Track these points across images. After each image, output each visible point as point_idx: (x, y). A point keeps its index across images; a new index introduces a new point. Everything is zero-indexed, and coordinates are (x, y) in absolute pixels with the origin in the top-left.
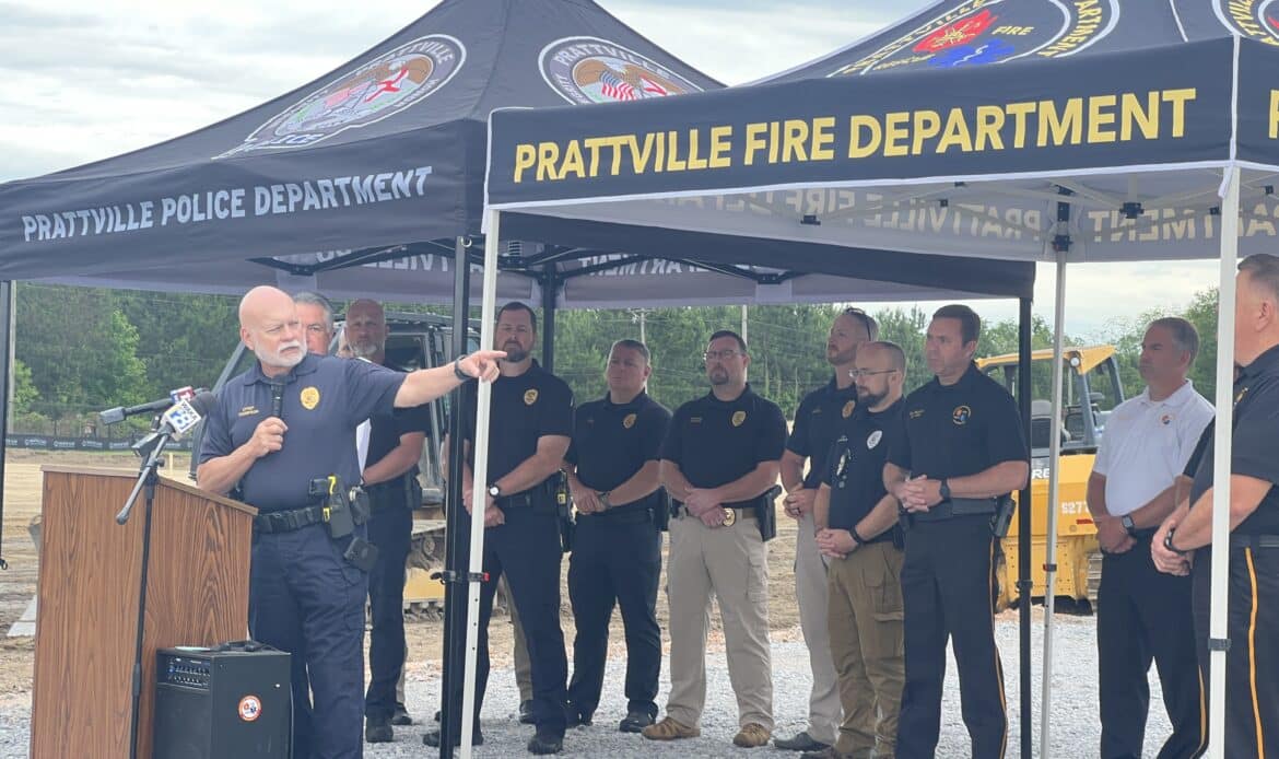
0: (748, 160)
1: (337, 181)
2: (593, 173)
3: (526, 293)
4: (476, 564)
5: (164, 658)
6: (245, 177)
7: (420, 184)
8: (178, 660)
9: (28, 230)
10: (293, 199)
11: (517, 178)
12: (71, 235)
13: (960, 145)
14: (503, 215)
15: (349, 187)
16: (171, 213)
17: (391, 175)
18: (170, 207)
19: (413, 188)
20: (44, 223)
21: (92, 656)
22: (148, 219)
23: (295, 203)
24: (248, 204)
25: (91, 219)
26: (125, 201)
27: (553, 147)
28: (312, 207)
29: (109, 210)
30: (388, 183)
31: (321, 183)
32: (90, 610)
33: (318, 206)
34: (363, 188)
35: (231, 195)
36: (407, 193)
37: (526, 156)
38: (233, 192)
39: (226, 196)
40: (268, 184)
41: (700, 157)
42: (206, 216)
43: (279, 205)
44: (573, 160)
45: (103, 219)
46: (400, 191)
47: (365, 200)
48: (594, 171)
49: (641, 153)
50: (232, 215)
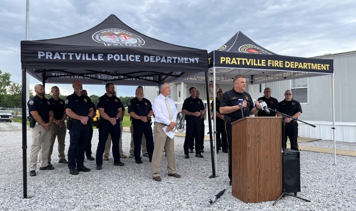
7: (197, 61)
9: (40, 55)
11: (221, 63)
13: (302, 67)
17: (187, 58)
18: (110, 56)
20: (49, 54)
22: (101, 58)
23: (158, 61)
24: (142, 59)
25: (74, 55)
26: (93, 53)
27: (230, 59)
29: (83, 54)
31: (168, 57)
32: (266, 148)
33: (165, 62)
34: (181, 60)
35: (135, 56)
36: (194, 62)
37: (223, 59)
38: (136, 56)
39: (133, 56)
40: (149, 55)
41: (260, 64)
42: (126, 60)
43: (152, 60)
44: (234, 61)
45: (80, 56)
46: (192, 62)
47: (181, 62)
48: (239, 63)
49: (248, 62)
50: (136, 61)
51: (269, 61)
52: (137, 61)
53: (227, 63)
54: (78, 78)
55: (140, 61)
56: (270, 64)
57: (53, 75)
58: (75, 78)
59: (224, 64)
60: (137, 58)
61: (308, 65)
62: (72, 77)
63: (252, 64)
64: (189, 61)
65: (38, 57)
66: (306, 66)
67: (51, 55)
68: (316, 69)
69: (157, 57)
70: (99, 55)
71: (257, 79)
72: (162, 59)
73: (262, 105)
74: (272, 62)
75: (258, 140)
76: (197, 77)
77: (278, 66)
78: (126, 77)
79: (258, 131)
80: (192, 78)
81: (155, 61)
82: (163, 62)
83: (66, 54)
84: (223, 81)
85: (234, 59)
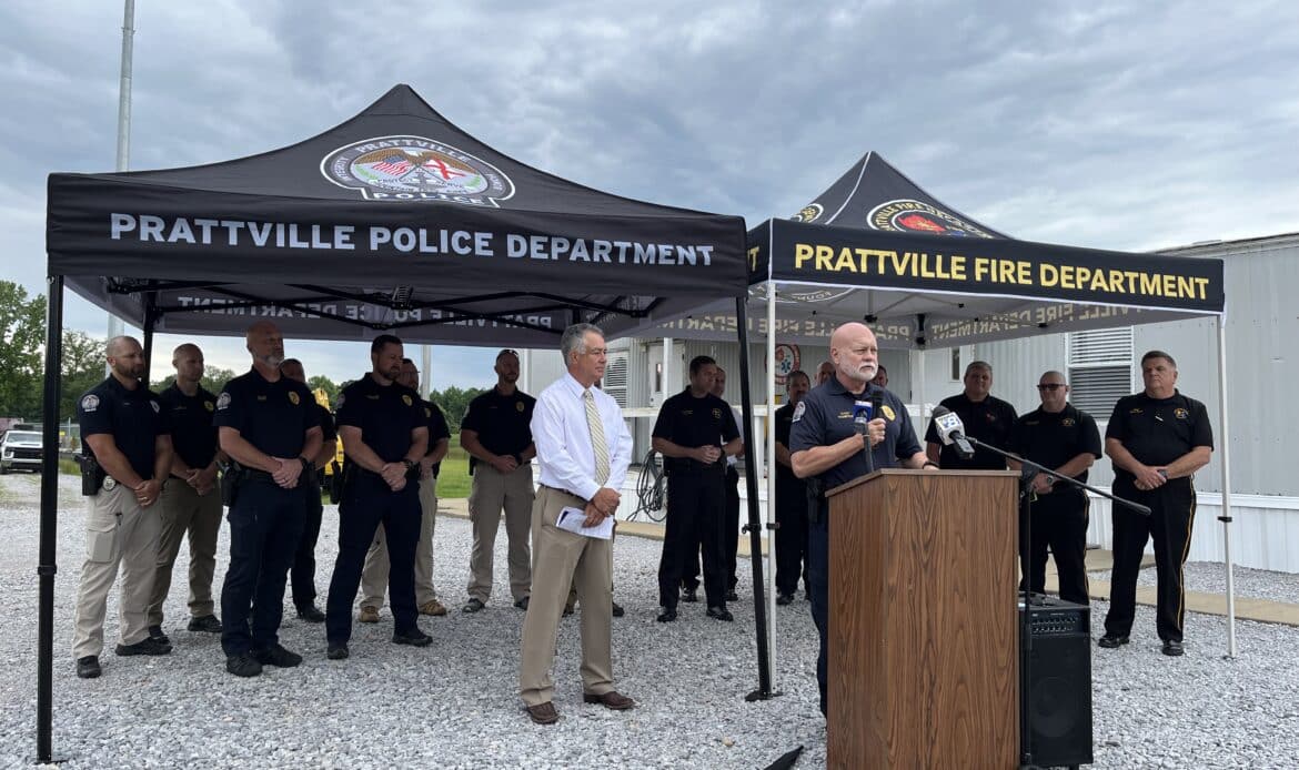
0: (978, 278)
1: (616, 244)
7: (707, 257)
9: (117, 230)
11: (798, 265)
13: (1102, 287)
15: (630, 252)
16: (386, 239)
17: (673, 247)
18: (381, 235)
19: (699, 259)
20: (153, 224)
22: (346, 242)
23: (559, 253)
24: (498, 245)
25: (244, 230)
27: (829, 249)
29: (278, 225)
31: (598, 243)
32: (956, 589)
33: (587, 258)
34: (646, 252)
35: (473, 237)
36: (693, 262)
37: (805, 252)
38: (476, 234)
39: (467, 236)
40: (527, 234)
41: (943, 271)
42: (439, 249)
43: (539, 251)
44: (846, 260)
45: (265, 234)
46: (686, 259)
47: (644, 261)
48: (864, 269)
49: (900, 262)
50: (477, 253)
51: (979, 261)
52: (479, 252)
53: (819, 266)
54: (273, 314)
55: (490, 253)
56: (982, 274)
57: (185, 304)
58: (265, 314)
59: (809, 271)
60: (479, 243)
61: (1126, 279)
62: (253, 313)
63: (915, 273)
64: (675, 256)
65: (109, 233)
66: (1118, 283)
67: (161, 226)
68: (1159, 293)
69: (555, 242)
70: (338, 231)
71: (938, 330)
72: (575, 250)
73: (946, 426)
74: (989, 266)
75: (925, 560)
76: (716, 319)
77: (1012, 280)
78: (452, 315)
79: (926, 525)
80: (696, 323)
81: (550, 256)
82: (578, 258)
83: (215, 223)
84: (812, 333)
85: (846, 252)
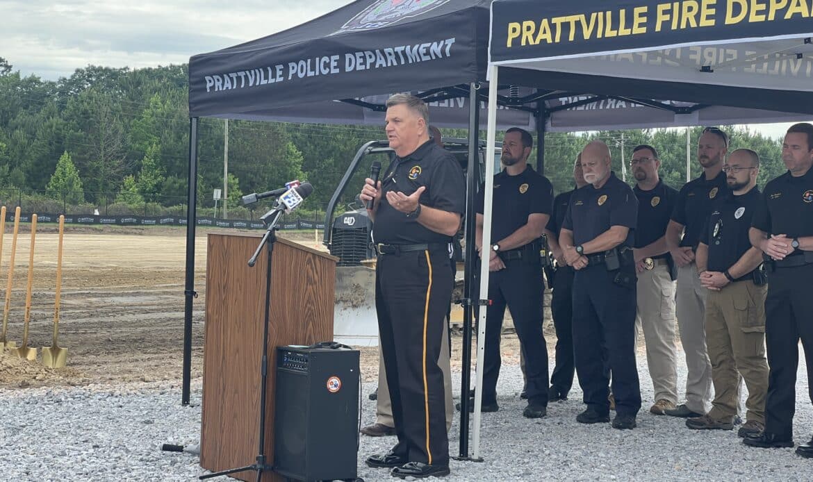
0: (658, 28)
1: (397, 49)
2: (557, 40)
3: (526, 122)
4: (484, 294)
5: (281, 352)
6: (340, 48)
7: (447, 49)
8: (289, 353)
9: (209, 85)
10: (369, 61)
11: (509, 44)
12: (234, 87)
13: (800, 13)
14: (500, 68)
15: (404, 53)
16: (294, 71)
17: (428, 45)
18: (293, 68)
19: (443, 52)
20: (218, 80)
21: (238, 351)
22: (280, 76)
23: (371, 64)
24: (341, 65)
25: (246, 77)
26: (266, 65)
27: (532, 24)
28: (381, 65)
29: (257, 71)
30: (428, 49)
31: (386, 50)
33: (384, 64)
34: (412, 52)
35: (330, 59)
36: (440, 55)
37: (514, 31)
38: (332, 57)
39: (327, 60)
40: (354, 52)
41: (626, 27)
42: (315, 73)
43: (360, 65)
45: (253, 78)
46: (435, 54)
47: (414, 60)
48: (558, 38)
49: (588, 26)
50: (331, 72)
51: (661, 8)
55: (337, 71)
56: (663, 23)
57: (564, 104)
58: (608, 107)
59: (520, 50)
60: (333, 64)
63: (599, 35)
65: (207, 89)
67: (221, 81)
69: (367, 55)
70: (278, 69)
72: (378, 59)
77: (693, 24)
81: (366, 66)
83: (237, 74)
